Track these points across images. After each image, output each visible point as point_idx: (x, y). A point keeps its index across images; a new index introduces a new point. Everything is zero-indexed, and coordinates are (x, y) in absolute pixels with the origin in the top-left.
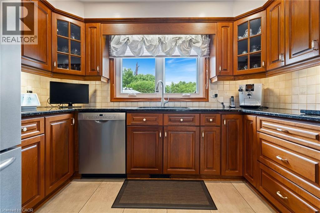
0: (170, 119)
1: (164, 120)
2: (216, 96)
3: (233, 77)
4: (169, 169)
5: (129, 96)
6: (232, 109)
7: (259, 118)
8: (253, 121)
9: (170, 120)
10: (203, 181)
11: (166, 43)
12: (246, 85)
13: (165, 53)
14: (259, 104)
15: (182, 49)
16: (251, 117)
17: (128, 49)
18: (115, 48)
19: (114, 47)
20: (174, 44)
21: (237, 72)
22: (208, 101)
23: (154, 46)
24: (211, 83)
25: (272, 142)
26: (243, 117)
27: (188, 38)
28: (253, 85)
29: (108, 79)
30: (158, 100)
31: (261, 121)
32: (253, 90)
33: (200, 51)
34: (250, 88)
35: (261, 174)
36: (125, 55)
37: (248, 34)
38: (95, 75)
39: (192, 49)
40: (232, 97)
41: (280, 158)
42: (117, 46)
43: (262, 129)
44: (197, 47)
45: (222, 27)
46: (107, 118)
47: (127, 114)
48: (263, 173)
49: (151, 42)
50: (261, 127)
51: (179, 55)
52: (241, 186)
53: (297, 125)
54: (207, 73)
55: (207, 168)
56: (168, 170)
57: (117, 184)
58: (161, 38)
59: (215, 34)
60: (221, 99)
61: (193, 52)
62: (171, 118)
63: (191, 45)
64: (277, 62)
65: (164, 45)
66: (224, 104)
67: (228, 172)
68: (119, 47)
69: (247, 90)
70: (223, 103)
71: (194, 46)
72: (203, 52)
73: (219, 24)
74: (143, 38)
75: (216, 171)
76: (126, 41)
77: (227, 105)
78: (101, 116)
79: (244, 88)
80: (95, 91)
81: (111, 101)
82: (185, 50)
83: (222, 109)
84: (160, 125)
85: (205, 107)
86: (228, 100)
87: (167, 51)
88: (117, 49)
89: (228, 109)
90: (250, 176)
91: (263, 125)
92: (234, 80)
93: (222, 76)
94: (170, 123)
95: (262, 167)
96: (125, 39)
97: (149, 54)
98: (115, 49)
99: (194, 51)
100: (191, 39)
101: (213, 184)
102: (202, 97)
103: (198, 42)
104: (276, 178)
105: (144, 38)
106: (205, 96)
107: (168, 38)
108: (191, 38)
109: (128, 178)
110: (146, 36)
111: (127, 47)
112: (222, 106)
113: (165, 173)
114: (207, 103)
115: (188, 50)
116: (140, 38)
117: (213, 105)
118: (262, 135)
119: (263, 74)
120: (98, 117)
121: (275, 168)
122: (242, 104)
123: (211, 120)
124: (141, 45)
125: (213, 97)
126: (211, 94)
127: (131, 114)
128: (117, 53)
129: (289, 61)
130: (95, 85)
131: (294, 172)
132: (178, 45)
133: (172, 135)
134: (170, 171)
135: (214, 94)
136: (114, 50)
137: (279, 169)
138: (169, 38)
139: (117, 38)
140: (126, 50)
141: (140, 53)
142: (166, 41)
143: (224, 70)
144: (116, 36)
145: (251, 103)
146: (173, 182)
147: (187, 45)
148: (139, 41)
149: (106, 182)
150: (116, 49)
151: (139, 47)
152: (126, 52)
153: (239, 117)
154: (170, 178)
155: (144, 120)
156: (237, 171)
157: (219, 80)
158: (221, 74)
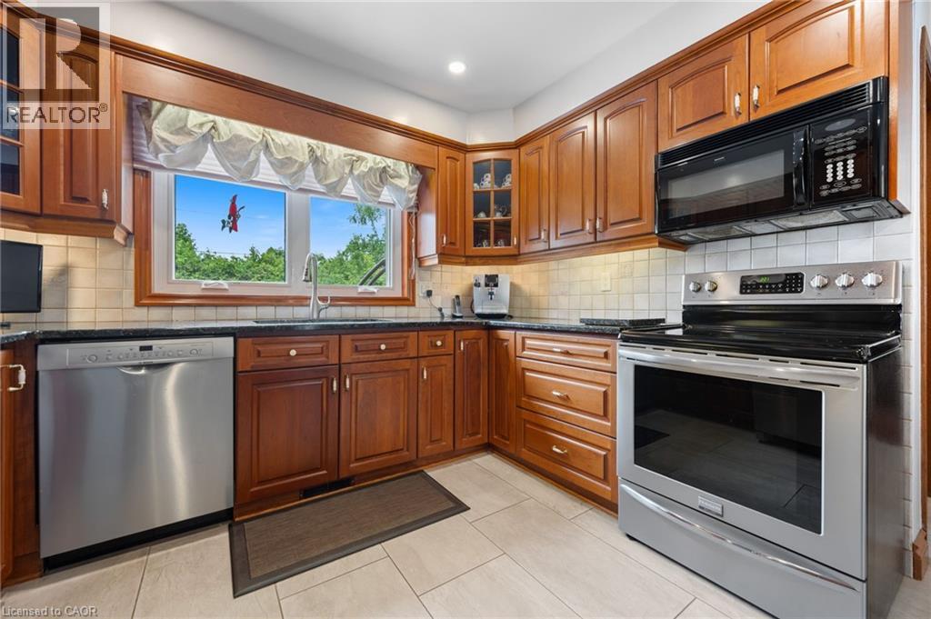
0: (356, 347)
1: (342, 349)
2: (429, 293)
3: (464, 259)
4: (353, 463)
5: (204, 289)
6: (458, 320)
7: (520, 334)
8: (507, 340)
9: (356, 349)
10: (422, 471)
11: (328, 162)
12: (486, 276)
13: (326, 185)
14: (505, 311)
15: (366, 185)
16: (504, 334)
17: (210, 153)
18: (168, 142)
19: (163, 140)
20: (347, 170)
21: (472, 250)
22: (414, 305)
23: (297, 164)
24: (420, 266)
25: (544, 370)
26: (489, 334)
27: (378, 164)
28: (497, 276)
29: (129, 233)
30: (301, 301)
31: (523, 338)
32: (496, 285)
33: (404, 197)
34: (492, 281)
35: (525, 427)
36: (197, 169)
37: (488, 183)
38: (92, 216)
39: (385, 188)
40: (457, 297)
41: (558, 394)
42: (171, 136)
43: (526, 353)
44: (397, 188)
45: (447, 158)
46: (169, 356)
47: (240, 340)
48: (528, 426)
49: (285, 150)
50: (523, 349)
51: (356, 196)
52: (488, 461)
53: (581, 341)
54: (414, 245)
55: (431, 441)
56: (352, 465)
57: (206, 543)
58: (315, 147)
59: (434, 169)
60: (437, 300)
61: (386, 195)
62: (357, 344)
63: (384, 180)
64: (536, 241)
65: (322, 167)
66: (443, 310)
67: (465, 442)
68: (183, 142)
69: (487, 285)
70: (440, 310)
71: (392, 184)
72: (410, 199)
73: (443, 151)
74: (264, 136)
75: (447, 443)
76: (206, 129)
77: (448, 312)
78: (146, 352)
79: (482, 282)
80: (65, 271)
81: (138, 304)
82: (371, 189)
83: (438, 320)
84: (333, 363)
85: (408, 317)
86: (450, 304)
87: (331, 184)
88: (177, 147)
89: (450, 320)
90: (503, 437)
91: (527, 346)
92: (467, 264)
93: (448, 255)
94: (356, 357)
95: (525, 414)
96: (201, 125)
97: (277, 179)
98: (165, 146)
99: (387, 193)
100: (384, 168)
101: (442, 470)
102: (400, 295)
103: (400, 177)
104: (549, 426)
105: (266, 135)
106: (409, 293)
107: (331, 152)
108: (384, 165)
109: (237, 519)
110: (271, 131)
111: (207, 148)
112: (438, 314)
113: (344, 475)
114: (412, 309)
115: (379, 189)
116: (257, 133)
117: (422, 312)
118: (525, 363)
119: (514, 258)
120: (135, 354)
121: (549, 412)
122: (478, 310)
123: (439, 343)
124: (257, 152)
125: (424, 297)
126: (420, 291)
127: (250, 339)
128: (167, 158)
129: (554, 244)
130: (65, 249)
131: (578, 410)
132: (359, 175)
133: (360, 382)
134: (356, 467)
135: (425, 290)
136: (161, 146)
137: (554, 411)
138: (335, 153)
139: (170, 114)
140: (203, 156)
141: (251, 173)
142: (328, 159)
143: (451, 243)
144: (169, 107)
145: (492, 309)
146: (364, 491)
147: (376, 179)
148: (252, 141)
149: (164, 552)
150: (172, 147)
151: (252, 157)
152: (204, 160)
153: (484, 333)
154: (354, 484)
155: (293, 353)
156: (480, 436)
157: (441, 262)
158: (446, 252)
